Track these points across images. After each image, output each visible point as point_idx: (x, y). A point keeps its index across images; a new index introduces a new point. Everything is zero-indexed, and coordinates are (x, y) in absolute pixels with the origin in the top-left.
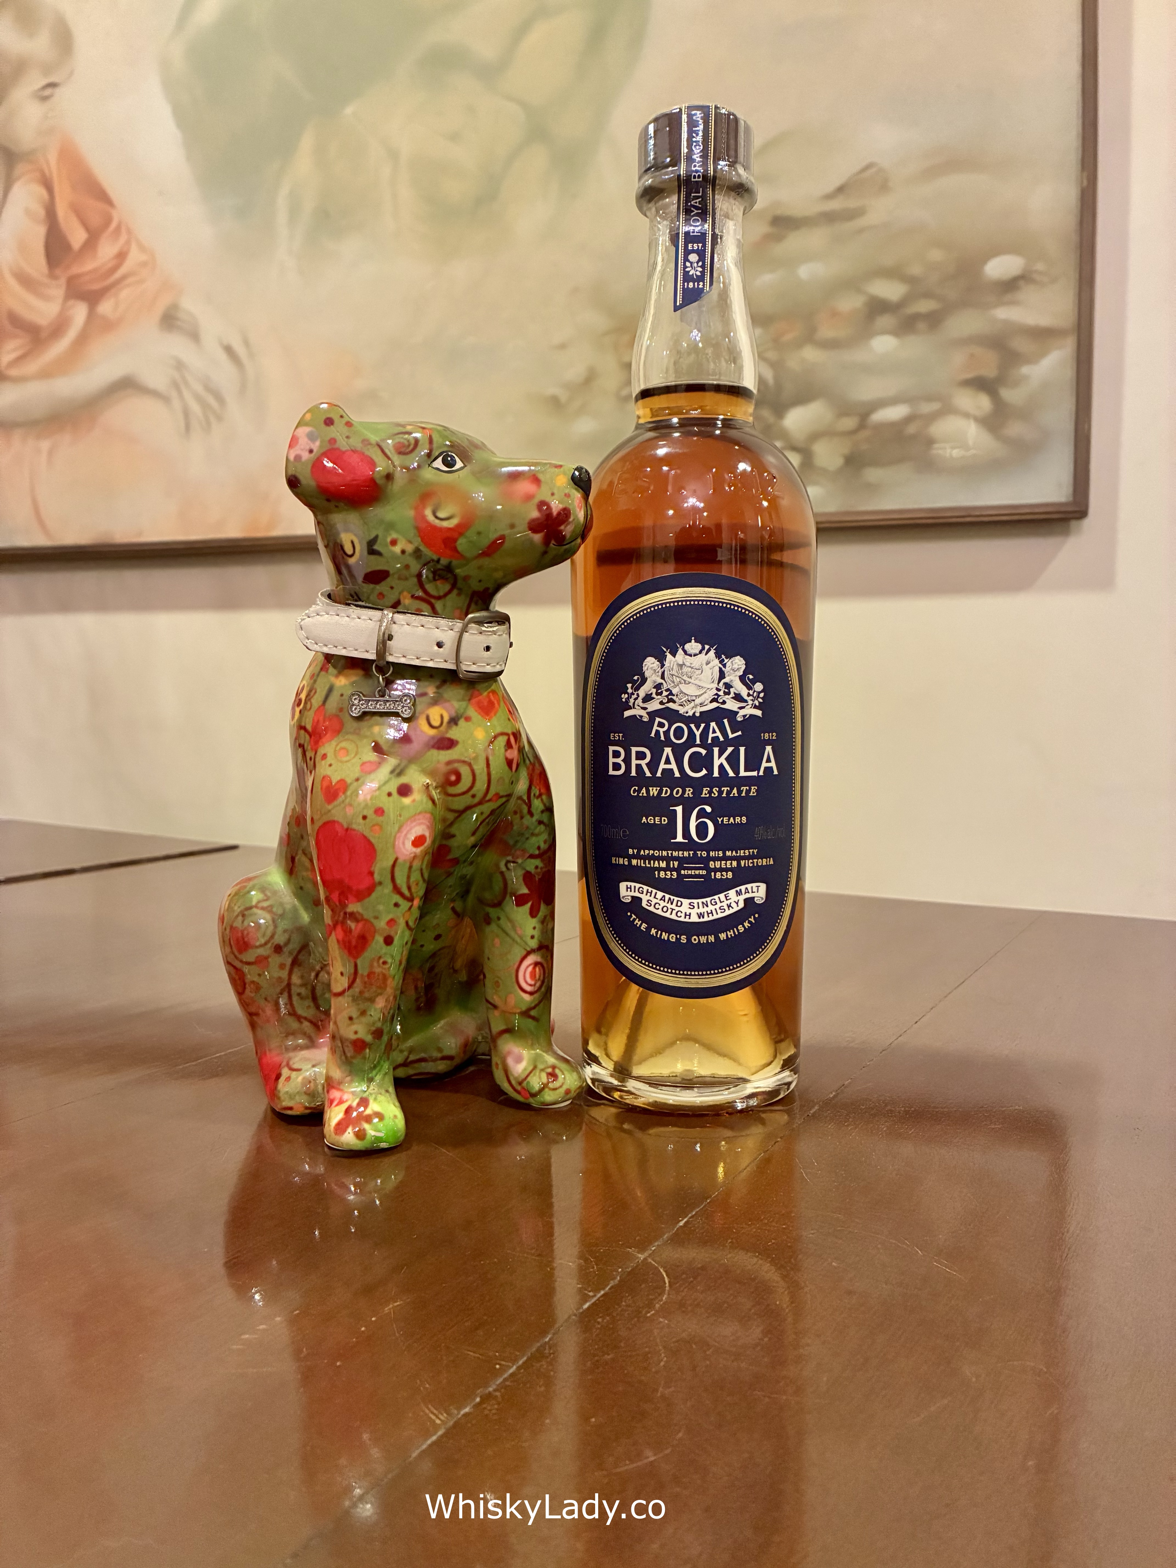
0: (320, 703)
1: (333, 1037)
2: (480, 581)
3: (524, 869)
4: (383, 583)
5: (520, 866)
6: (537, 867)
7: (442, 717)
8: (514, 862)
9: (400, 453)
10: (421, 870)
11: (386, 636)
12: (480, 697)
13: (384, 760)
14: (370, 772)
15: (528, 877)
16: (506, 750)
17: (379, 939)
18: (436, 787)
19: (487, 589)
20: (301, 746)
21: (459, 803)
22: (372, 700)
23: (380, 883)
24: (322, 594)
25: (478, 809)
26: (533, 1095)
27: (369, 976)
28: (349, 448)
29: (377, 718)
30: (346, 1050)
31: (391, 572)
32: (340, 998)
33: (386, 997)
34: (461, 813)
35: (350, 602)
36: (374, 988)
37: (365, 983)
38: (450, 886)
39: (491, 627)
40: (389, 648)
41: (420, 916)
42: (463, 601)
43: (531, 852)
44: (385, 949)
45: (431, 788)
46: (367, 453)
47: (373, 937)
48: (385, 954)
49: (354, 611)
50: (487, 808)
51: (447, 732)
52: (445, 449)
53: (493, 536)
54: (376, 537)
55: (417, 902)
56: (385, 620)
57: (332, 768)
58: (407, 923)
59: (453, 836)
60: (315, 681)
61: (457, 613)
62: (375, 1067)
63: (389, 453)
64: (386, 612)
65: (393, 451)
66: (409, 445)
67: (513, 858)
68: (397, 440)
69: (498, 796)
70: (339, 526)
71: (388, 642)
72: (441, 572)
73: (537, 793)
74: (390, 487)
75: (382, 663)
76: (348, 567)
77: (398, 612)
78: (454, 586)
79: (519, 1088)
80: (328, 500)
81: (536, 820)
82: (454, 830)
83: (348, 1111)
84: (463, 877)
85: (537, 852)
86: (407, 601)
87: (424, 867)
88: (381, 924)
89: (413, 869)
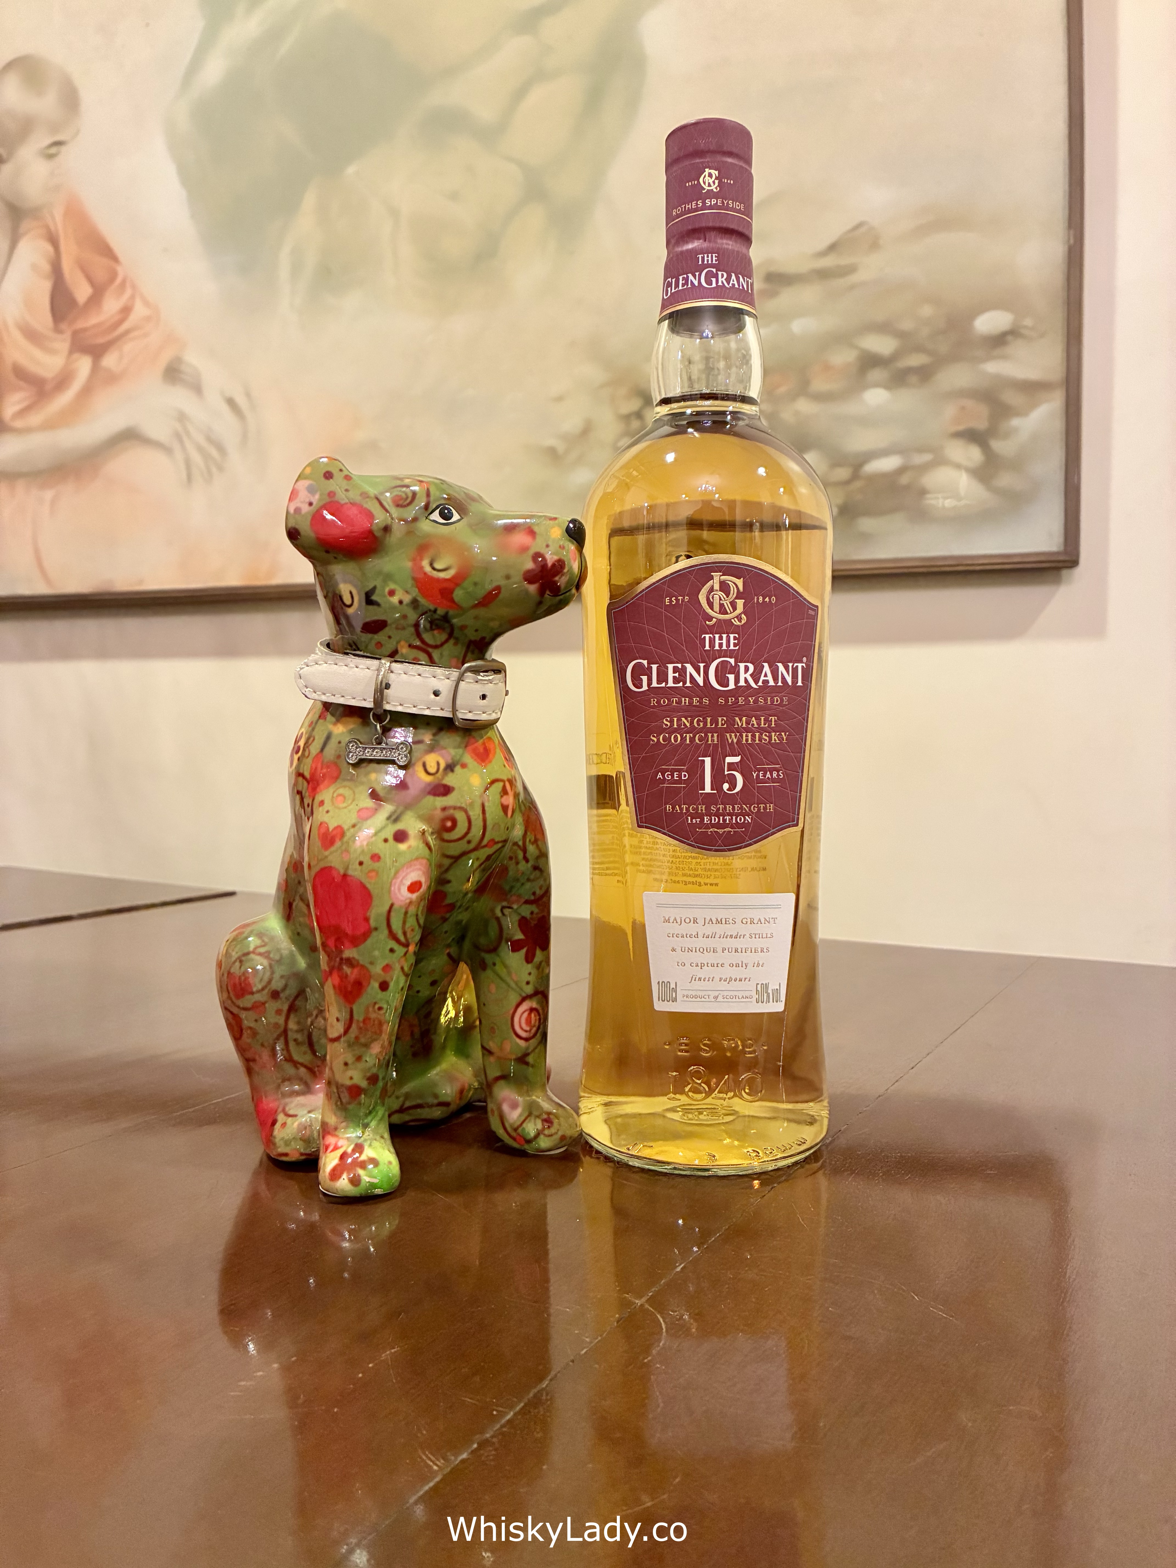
0: (319, 750)
1: (329, 1083)
2: (476, 630)
3: (520, 914)
4: (381, 633)
5: (516, 911)
6: (532, 913)
7: (438, 764)
8: (509, 908)
9: (398, 506)
10: (417, 915)
11: (384, 685)
12: (476, 745)
13: (380, 805)
14: (367, 819)
15: (523, 923)
16: (502, 796)
17: (376, 985)
18: (432, 833)
19: (483, 638)
20: (299, 793)
21: (455, 849)
22: (369, 748)
23: (376, 929)
24: (321, 644)
25: (473, 855)
26: (529, 1142)
27: (364, 1021)
28: (347, 501)
29: (374, 766)
30: (342, 1095)
31: (389, 622)
32: (336, 1044)
33: (381, 1042)
34: (456, 859)
35: (348, 651)
36: (369, 1034)
37: (361, 1028)
38: (446, 932)
39: (487, 676)
40: (387, 696)
41: (416, 962)
42: (460, 650)
43: (526, 898)
44: (381, 995)
45: (427, 834)
46: (365, 506)
47: (369, 983)
48: (381, 1000)
49: (352, 660)
50: (483, 853)
51: (443, 778)
52: (443, 502)
53: (489, 587)
54: (375, 588)
55: (412, 948)
56: (383, 670)
57: (329, 814)
58: (402, 968)
59: (449, 882)
60: (313, 729)
61: (454, 661)
62: (370, 1112)
63: (387, 506)
64: (383, 661)
65: (391, 503)
66: (407, 498)
67: (508, 903)
68: (395, 494)
69: (493, 842)
70: (338, 577)
71: (385, 690)
72: (437, 622)
73: (533, 839)
74: (388, 539)
75: (380, 712)
76: (347, 617)
77: (396, 661)
78: (451, 635)
79: (514, 1134)
80: (327, 552)
81: (532, 866)
82: (449, 876)
83: (343, 1157)
84: (459, 923)
85: (532, 898)
86: (404, 650)
87: (419, 913)
88: (377, 969)
89: (409, 915)
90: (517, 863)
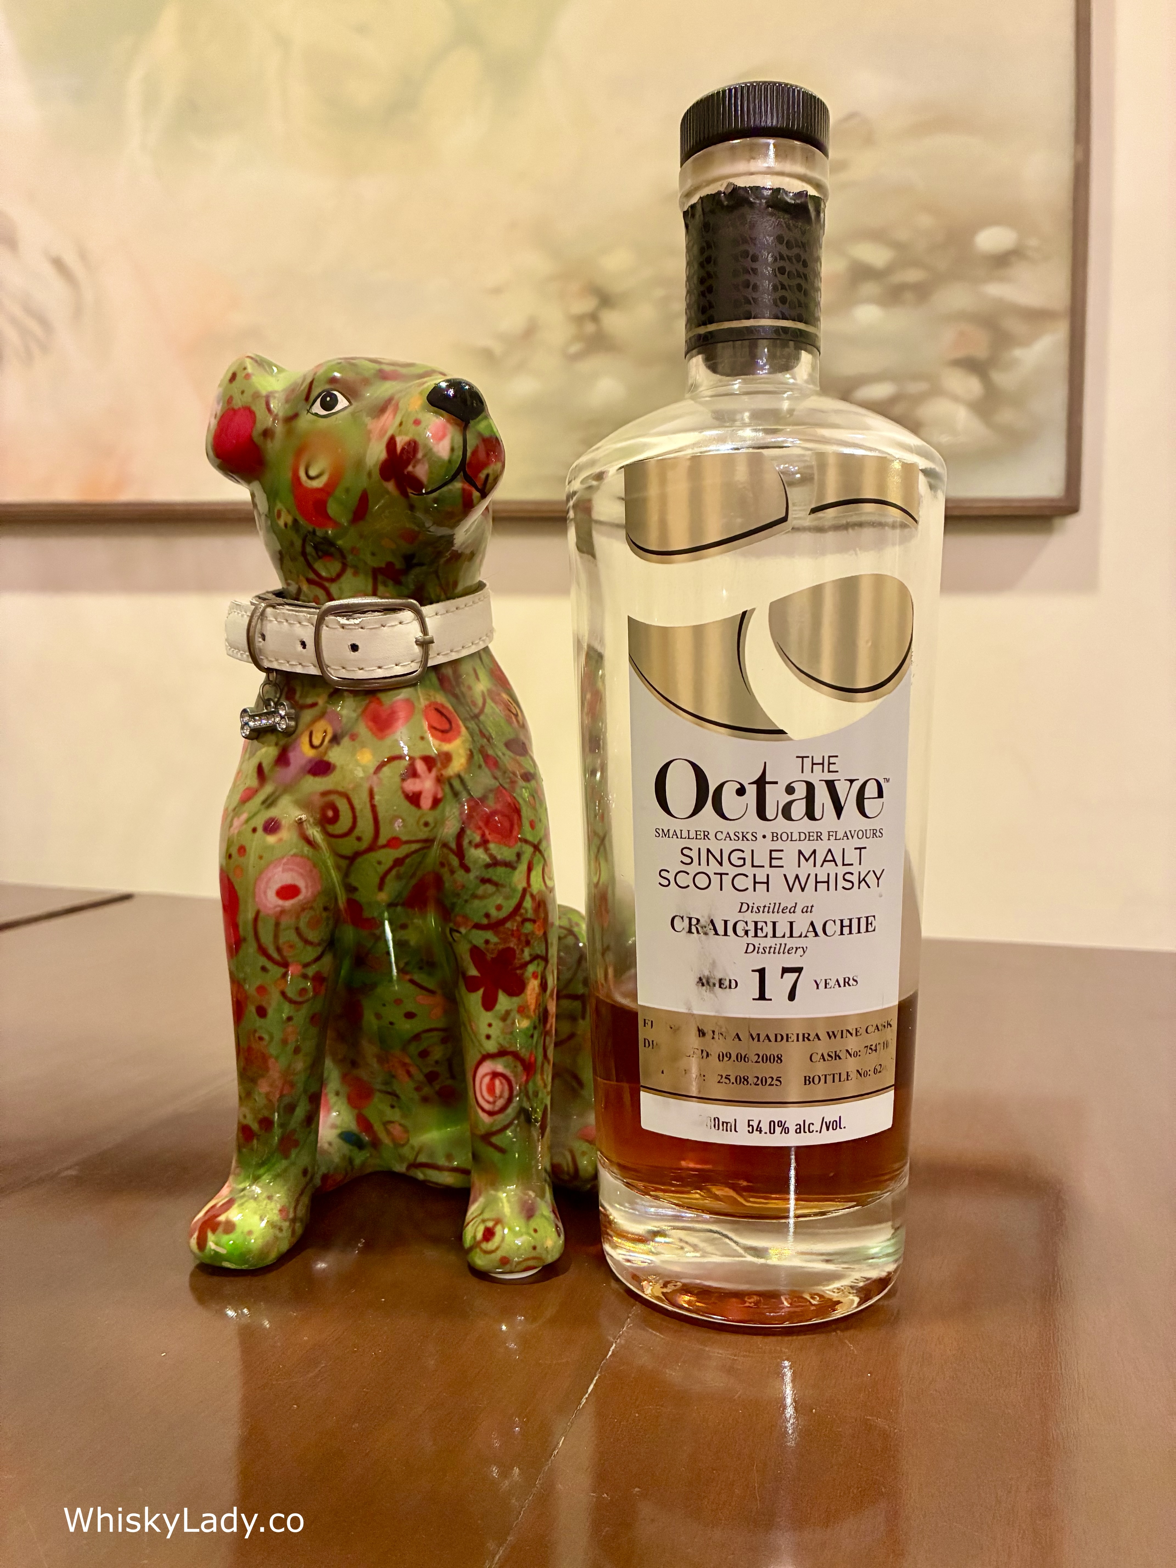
5: (465, 937)
6: (489, 943)
7: (326, 733)
8: (457, 931)
11: (257, 635)
13: (262, 787)
14: (246, 801)
15: (476, 954)
16: (403, 780)
17: (253, 1009)
18: (312, 823)
19: (390, 564)
21: (346, 847)
23: (245, 939)
25: (373, 856)
27: (248, 1051)
31: (283, 552)
34: (353, 859)
36: (254, 1067)
39: (358, 619)
40: (264, 649)
46: (253, 407)
47: (247, 1005)
48: (261, 1028)
51: (327, 753)
52: (327, 387)
53: (359, 492)
55: (294, 970)
59: (357, 889)
62: (265, 1163)
63: (272, 406)
67: (456, 925)
71: (262, 642)
72: (321, 546)
74: (269, 445)
78: (344, 561)
82: (352, 882)
83: (210, 1210)
86: (304, 587)
87: (302, 925)
88: (252, 990)
89: (282, 926)
90: (452, 872)
